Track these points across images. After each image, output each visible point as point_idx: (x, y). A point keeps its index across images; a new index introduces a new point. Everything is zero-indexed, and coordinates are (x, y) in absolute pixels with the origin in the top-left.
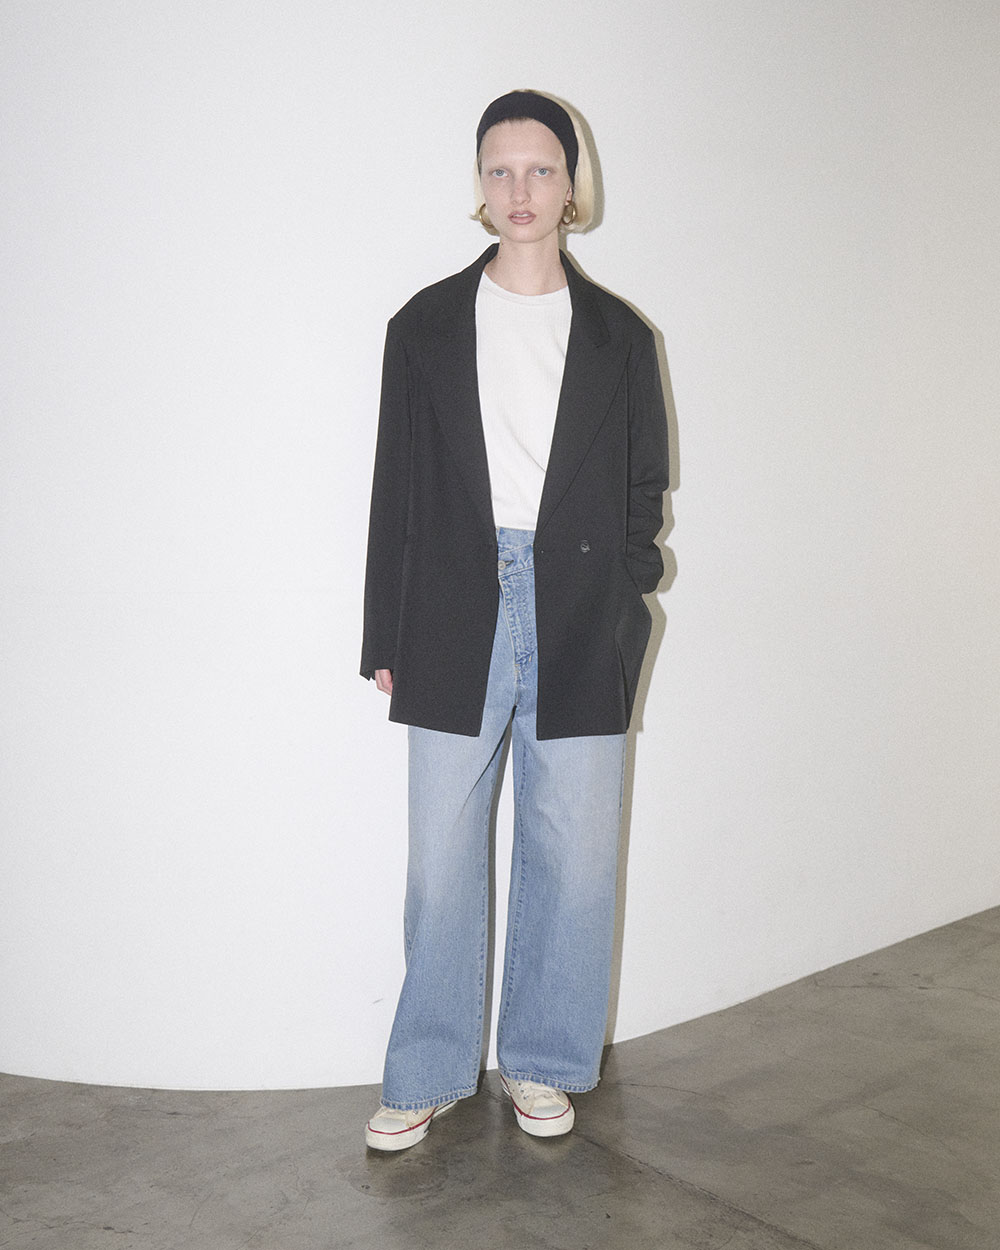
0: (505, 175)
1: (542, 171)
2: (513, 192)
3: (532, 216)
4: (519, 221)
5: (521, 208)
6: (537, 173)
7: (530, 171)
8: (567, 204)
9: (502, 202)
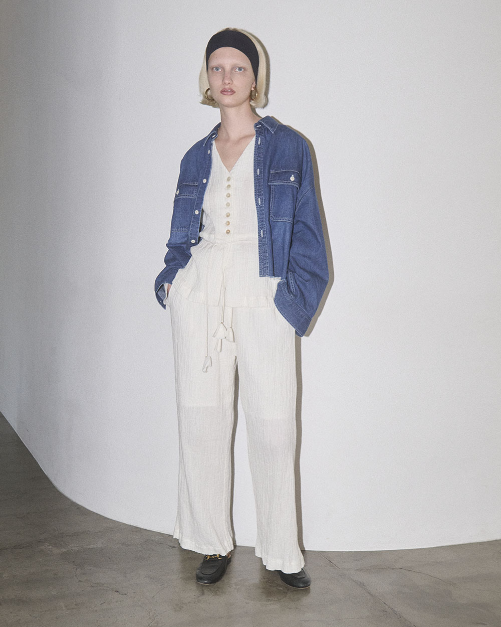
0: (220, 70)
1: (240, 69)
2: (224, 78)
3: (233, 92)
4: (226, 94)
5: (227, 87)
6: (237, 70)
7: (233, 68)
8: (253, 89)
9: (218, 83)
